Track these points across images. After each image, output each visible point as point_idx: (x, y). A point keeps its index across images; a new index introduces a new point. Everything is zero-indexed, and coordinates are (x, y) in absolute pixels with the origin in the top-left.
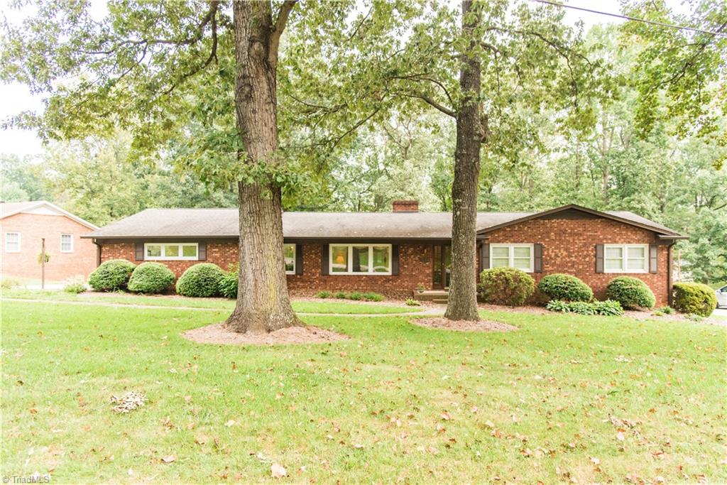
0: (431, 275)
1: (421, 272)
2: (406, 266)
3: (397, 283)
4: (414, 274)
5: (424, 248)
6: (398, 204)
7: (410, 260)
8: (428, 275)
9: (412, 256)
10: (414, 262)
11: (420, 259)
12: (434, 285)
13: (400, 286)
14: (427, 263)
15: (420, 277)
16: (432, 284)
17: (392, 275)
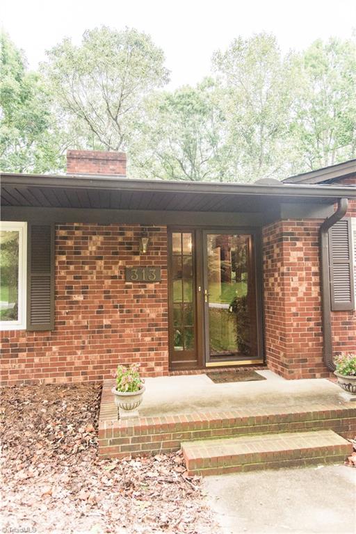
0: (163, 324)
1: (131, 317)
2: (79, 298)
3: (47, 359)
4: (106, 322)
5: (140, 236)
6: (80, 158)
7: (93, 277)
8: (153, 325)
9: (100, 263)
10: (108, 282)
11: (124, 270)
12: (173, 355)
13: (60, 366)
14: (151, 286)
15: (128, 331)
16: (166, 354)
17: (29, 331)
